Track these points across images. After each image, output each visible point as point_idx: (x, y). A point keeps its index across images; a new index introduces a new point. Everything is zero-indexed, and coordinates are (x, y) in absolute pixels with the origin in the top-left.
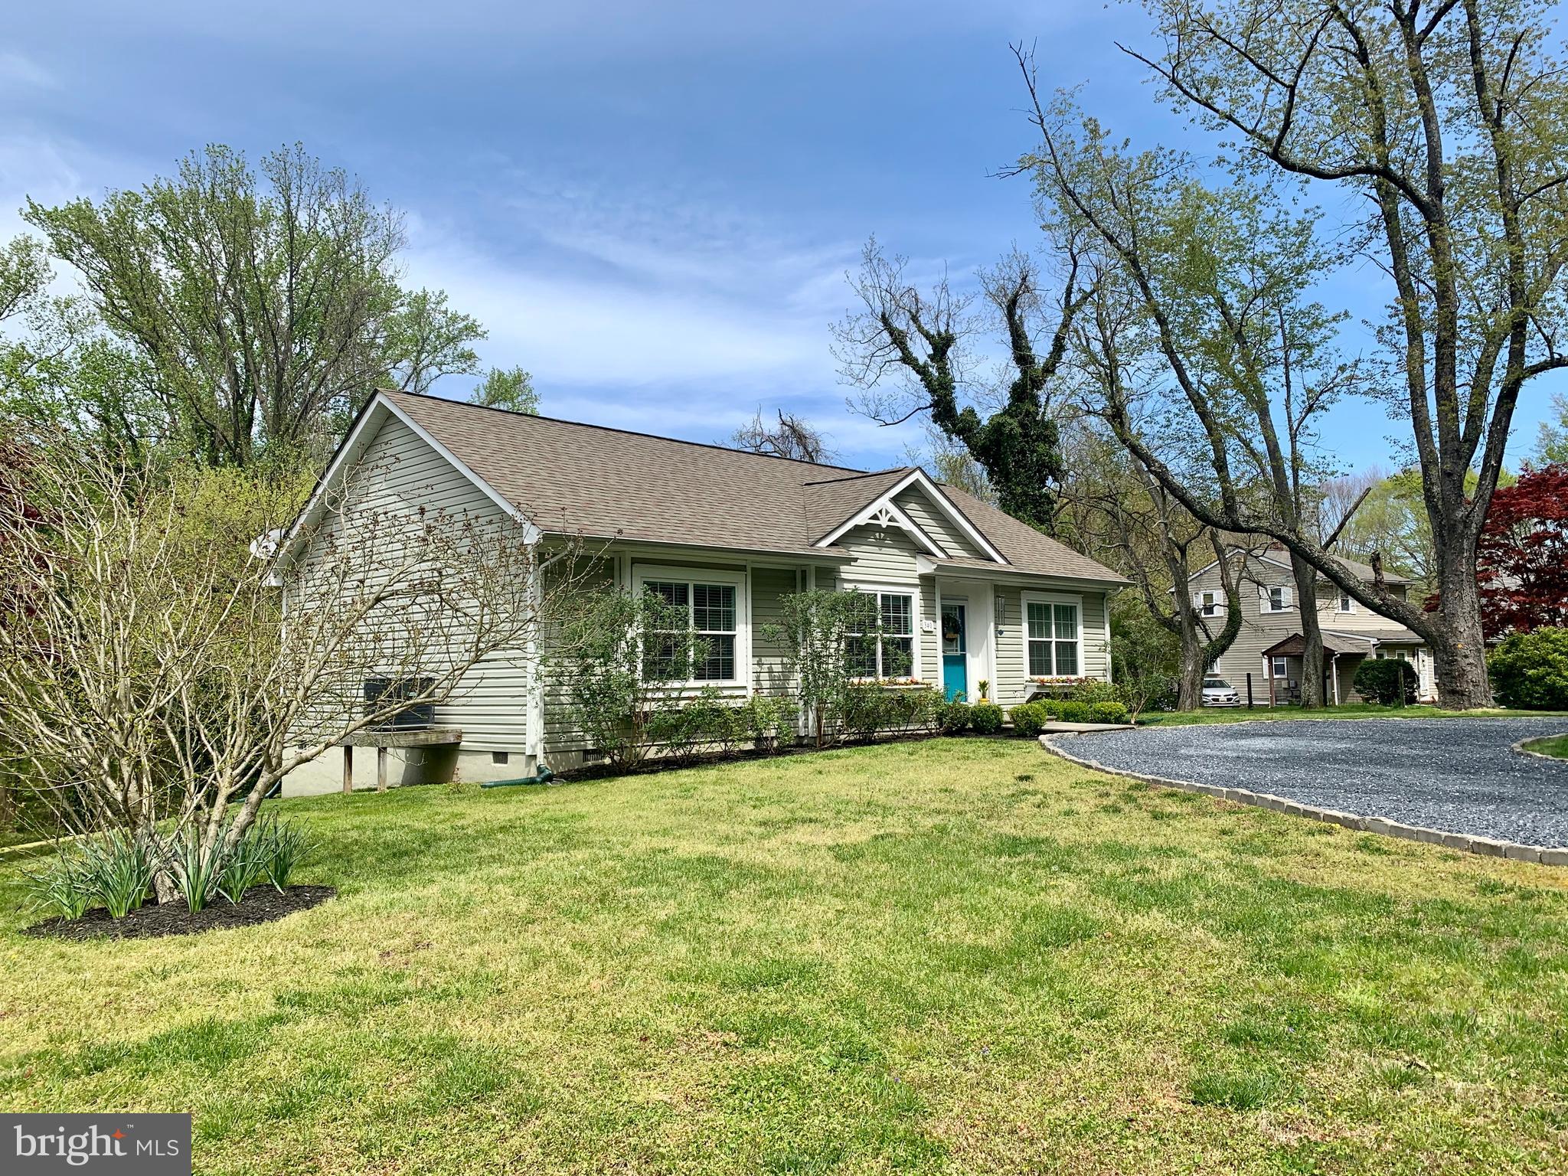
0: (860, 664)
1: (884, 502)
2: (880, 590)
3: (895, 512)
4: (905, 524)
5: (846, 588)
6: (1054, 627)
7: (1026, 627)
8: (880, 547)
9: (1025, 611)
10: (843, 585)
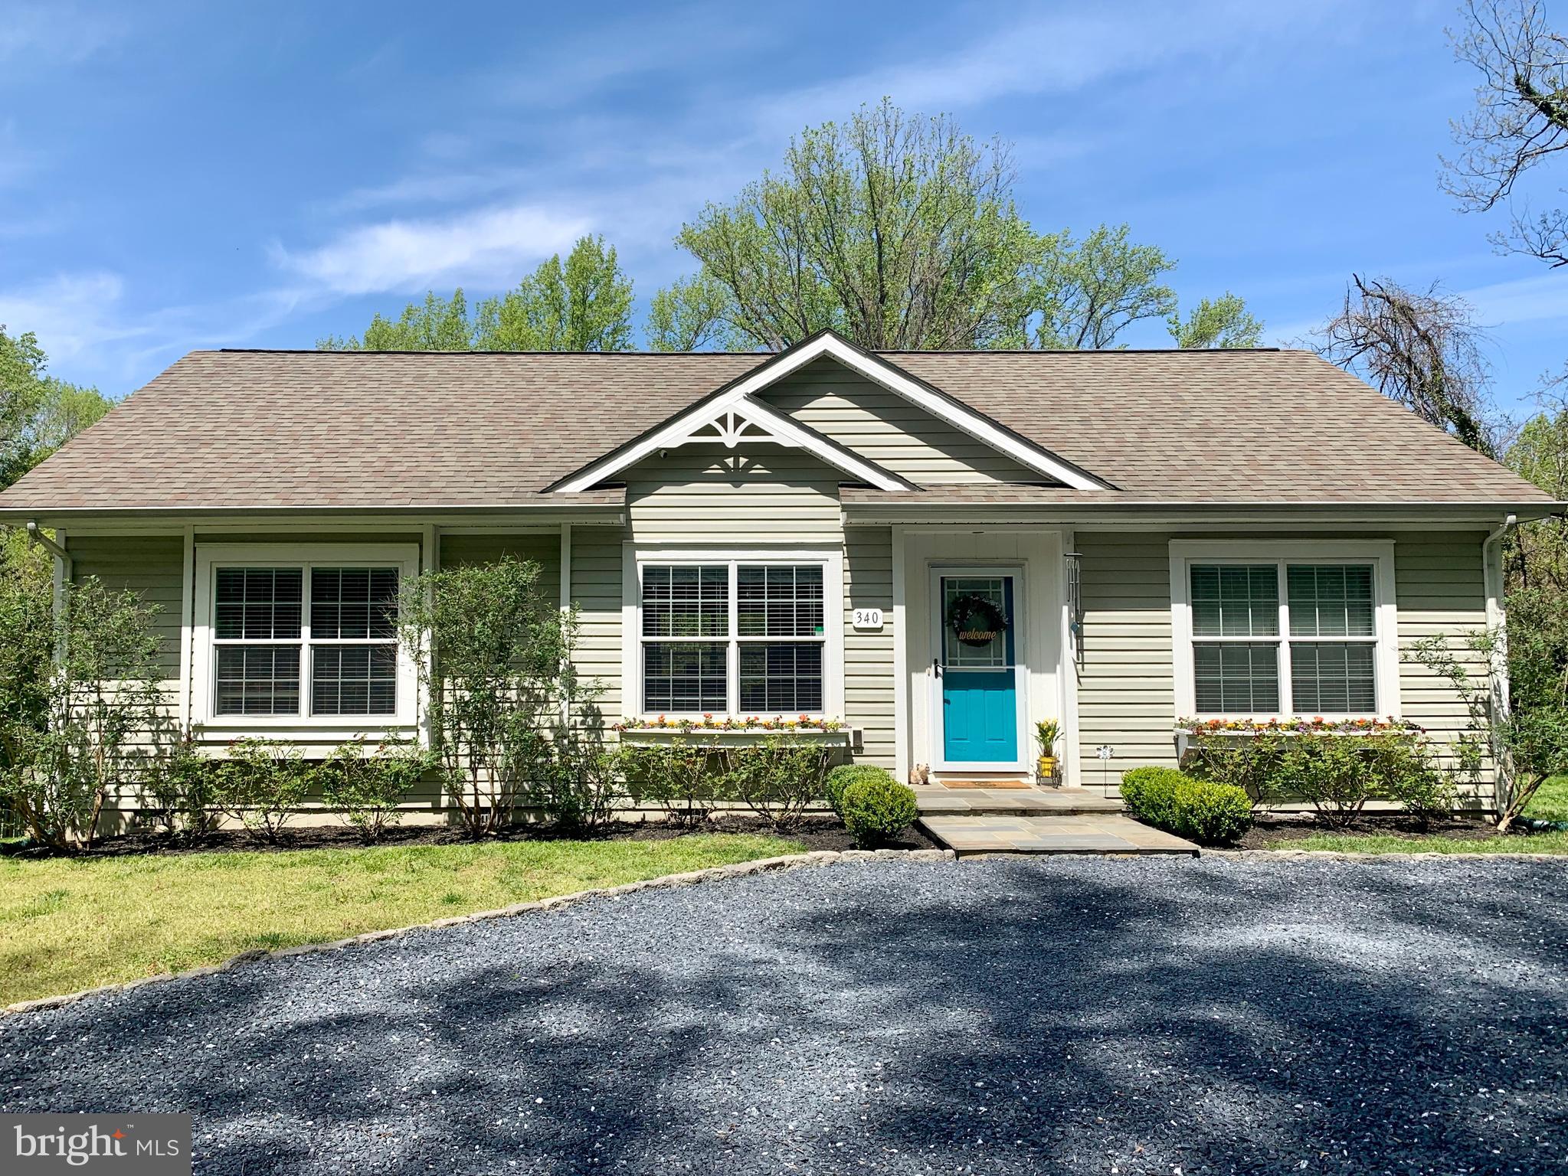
0: (685, 688)
2: (730, 560)
3: (759, 417)
4: (783, 433)
5: (644, 558)
6: (1284, 611)
7: (1181, 614)
8: (736, 483)
9: (1180, 580)
10: (639, 554)
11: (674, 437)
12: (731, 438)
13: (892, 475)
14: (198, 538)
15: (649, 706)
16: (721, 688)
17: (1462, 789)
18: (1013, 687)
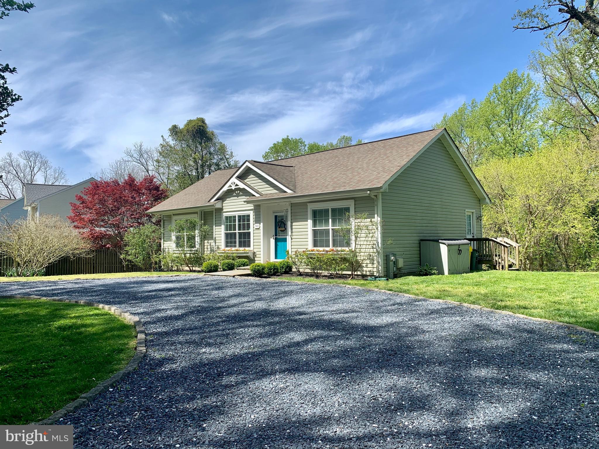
0: (231, 242)
1: (234, 180)
2: (237, 214)
3: (237, 182)
4: (241, 186)
5: (225, 214)
6: (330, 220)
7: (310, 222)
8: (238, 197)
9: (310, 214)
10: (224, 214)
11: (225, 188)
12: (233, 187)
13: (257, 192)
14: (173, 215)
15: (227, 246)
16: (235, 242)
17: (369, 269)
18: (286, 241)
